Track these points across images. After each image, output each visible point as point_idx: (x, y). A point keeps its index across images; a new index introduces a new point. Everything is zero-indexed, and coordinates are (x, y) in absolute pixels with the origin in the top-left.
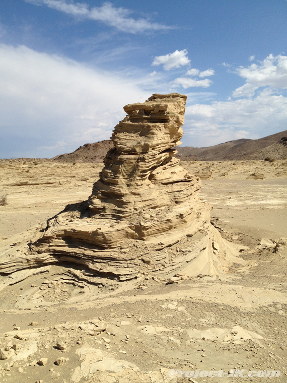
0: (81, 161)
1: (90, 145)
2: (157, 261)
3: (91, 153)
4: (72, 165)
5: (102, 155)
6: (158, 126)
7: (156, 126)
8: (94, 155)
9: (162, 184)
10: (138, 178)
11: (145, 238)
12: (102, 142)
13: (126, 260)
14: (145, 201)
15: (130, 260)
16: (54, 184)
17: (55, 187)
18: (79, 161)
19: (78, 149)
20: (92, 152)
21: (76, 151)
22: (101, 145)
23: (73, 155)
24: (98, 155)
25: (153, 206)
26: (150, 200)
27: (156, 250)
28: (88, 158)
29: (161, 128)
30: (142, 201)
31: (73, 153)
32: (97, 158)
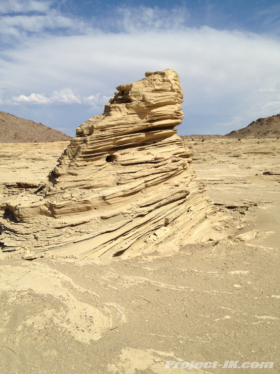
0: (253, 136)
1: (264, 119)
2: (48, 238)
3: (264, 128)
4: (237, 141)
5: (276, 130)
6: (118, 107)
7: (116, 107)
8: (267, 130)
9: (122, 165)
10: (79, 159)
11: (56, 216)
12: (277, 115)
13: (22, 234)
14: (77, 181)
15: (26, 234)
16: (198, 161)
17: (199, 163)
18: (250, 137)
19: (250, 125)
20: (265, 126)
21: (248, 126)
22: (275, 119)
23: (245, 130)
24: (271, 129)
25: (86, 186)
26: (84, 180)
27: (55, 228)
28: (260, 134)
29: (121, 109)
30: (74, 181)
31: (245, 128)
32: (270, 133)
